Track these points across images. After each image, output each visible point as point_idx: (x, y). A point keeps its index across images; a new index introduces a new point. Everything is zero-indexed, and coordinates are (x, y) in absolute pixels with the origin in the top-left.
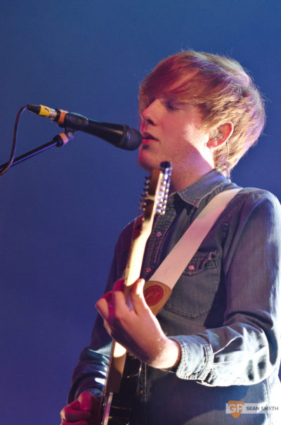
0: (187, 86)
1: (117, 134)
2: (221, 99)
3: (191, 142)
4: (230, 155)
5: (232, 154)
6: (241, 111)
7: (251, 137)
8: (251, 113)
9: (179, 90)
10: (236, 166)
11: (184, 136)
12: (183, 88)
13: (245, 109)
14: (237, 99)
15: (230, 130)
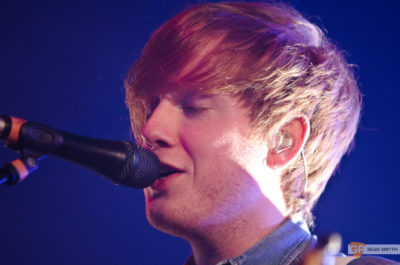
0: (210, 65)
1: (116, 159)
2: (276, 77)
3: (240, 163)
4: (310, 175)
5: (312, 175)
6: (316, 92)
7: (343, 135)
8: (334, 92)
9: (197, 73)
10: (322, 195)
11: (226, 153)
12: (205, 69)
13: (322, 87)
14: (305, 72)
15: (304, 128)
